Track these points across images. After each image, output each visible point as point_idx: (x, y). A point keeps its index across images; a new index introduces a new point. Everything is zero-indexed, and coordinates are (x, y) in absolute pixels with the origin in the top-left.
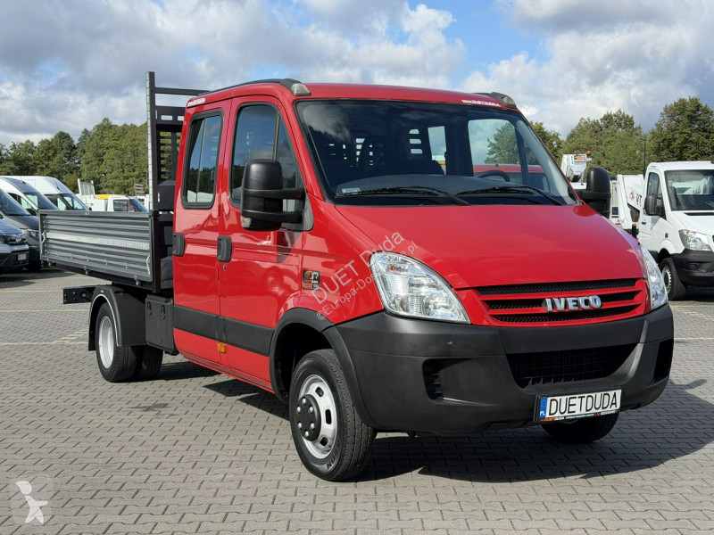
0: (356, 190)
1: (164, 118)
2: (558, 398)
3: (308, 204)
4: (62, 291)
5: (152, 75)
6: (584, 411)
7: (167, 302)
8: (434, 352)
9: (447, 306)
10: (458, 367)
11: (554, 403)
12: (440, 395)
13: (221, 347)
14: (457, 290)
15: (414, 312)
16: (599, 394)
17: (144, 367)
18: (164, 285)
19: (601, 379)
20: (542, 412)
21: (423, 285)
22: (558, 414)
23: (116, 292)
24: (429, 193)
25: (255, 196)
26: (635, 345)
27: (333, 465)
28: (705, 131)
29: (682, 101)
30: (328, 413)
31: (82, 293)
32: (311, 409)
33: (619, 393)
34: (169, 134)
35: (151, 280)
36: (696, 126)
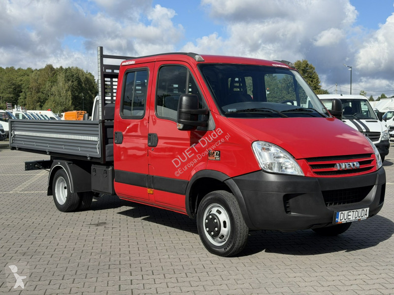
0: (235, 110)
1: (108, 71)
2: (343, 212)
3: (211, 117)
4: (24, 164)
5: (101, 48)
6: (354, 219)
7: (108, 168)
8: (289, 190)
9: (292, 168)
10: (299, 197)
11: (342, 214)
12: (289, 211)
13: (150, 191)
14: (297, 159)
15: (276, 170)
16: (360, 210)
17: (83, 203)
18: (108, 159)
19: (357, 203)
20: (337, 219)
21: (281, 157)
22: (343, 220)
23: (69, 164)
24: (269, 111)
25: (186, 113)
26: (373, 186)
27: (228, 249)
28: (311, 77)
29: (299, 61)
30: (225, 223)
31: (35, 165)
32: (215, 221)
33: (368, 209)
34: (109, 79)
35: (100, 156)
36: (306, 75)
